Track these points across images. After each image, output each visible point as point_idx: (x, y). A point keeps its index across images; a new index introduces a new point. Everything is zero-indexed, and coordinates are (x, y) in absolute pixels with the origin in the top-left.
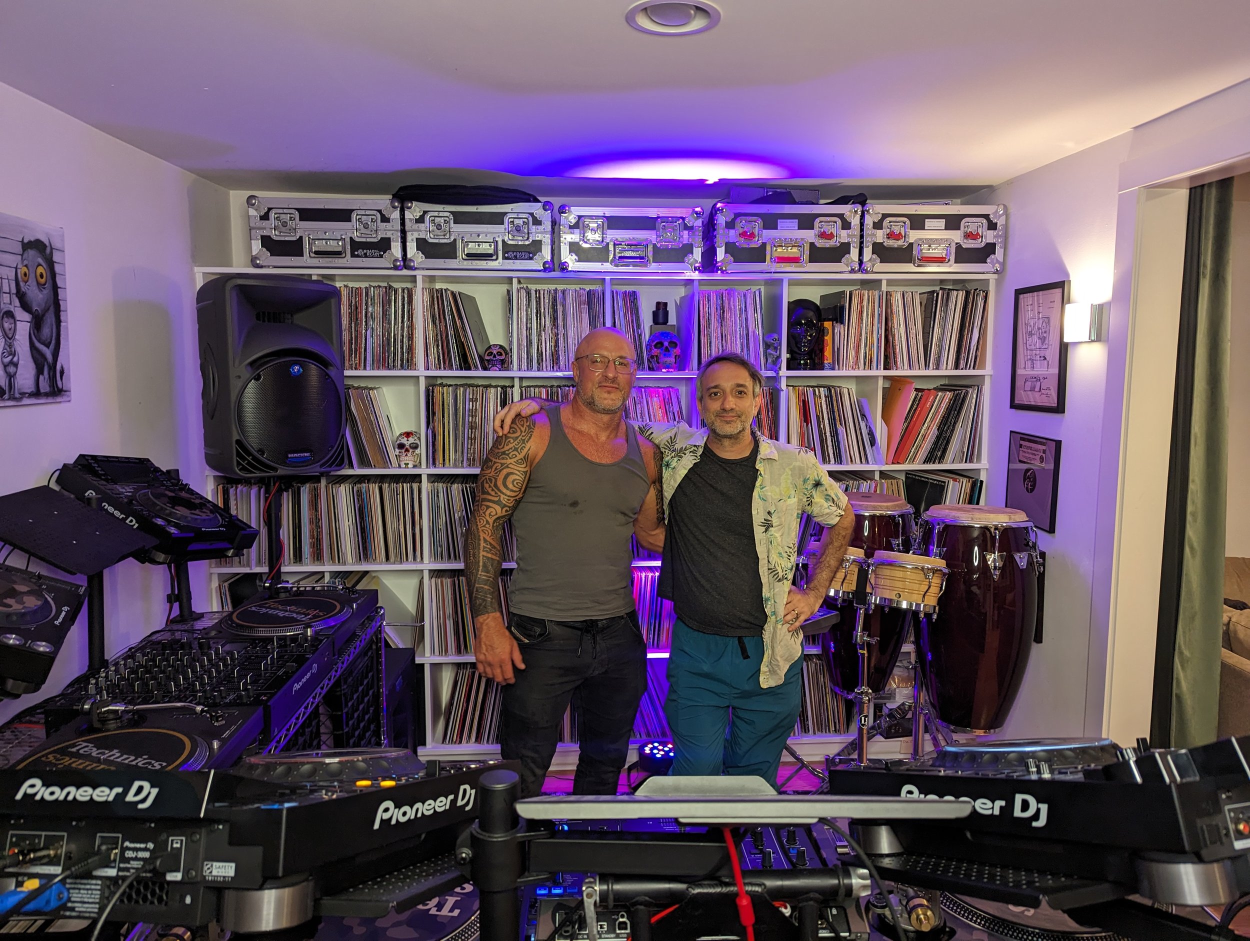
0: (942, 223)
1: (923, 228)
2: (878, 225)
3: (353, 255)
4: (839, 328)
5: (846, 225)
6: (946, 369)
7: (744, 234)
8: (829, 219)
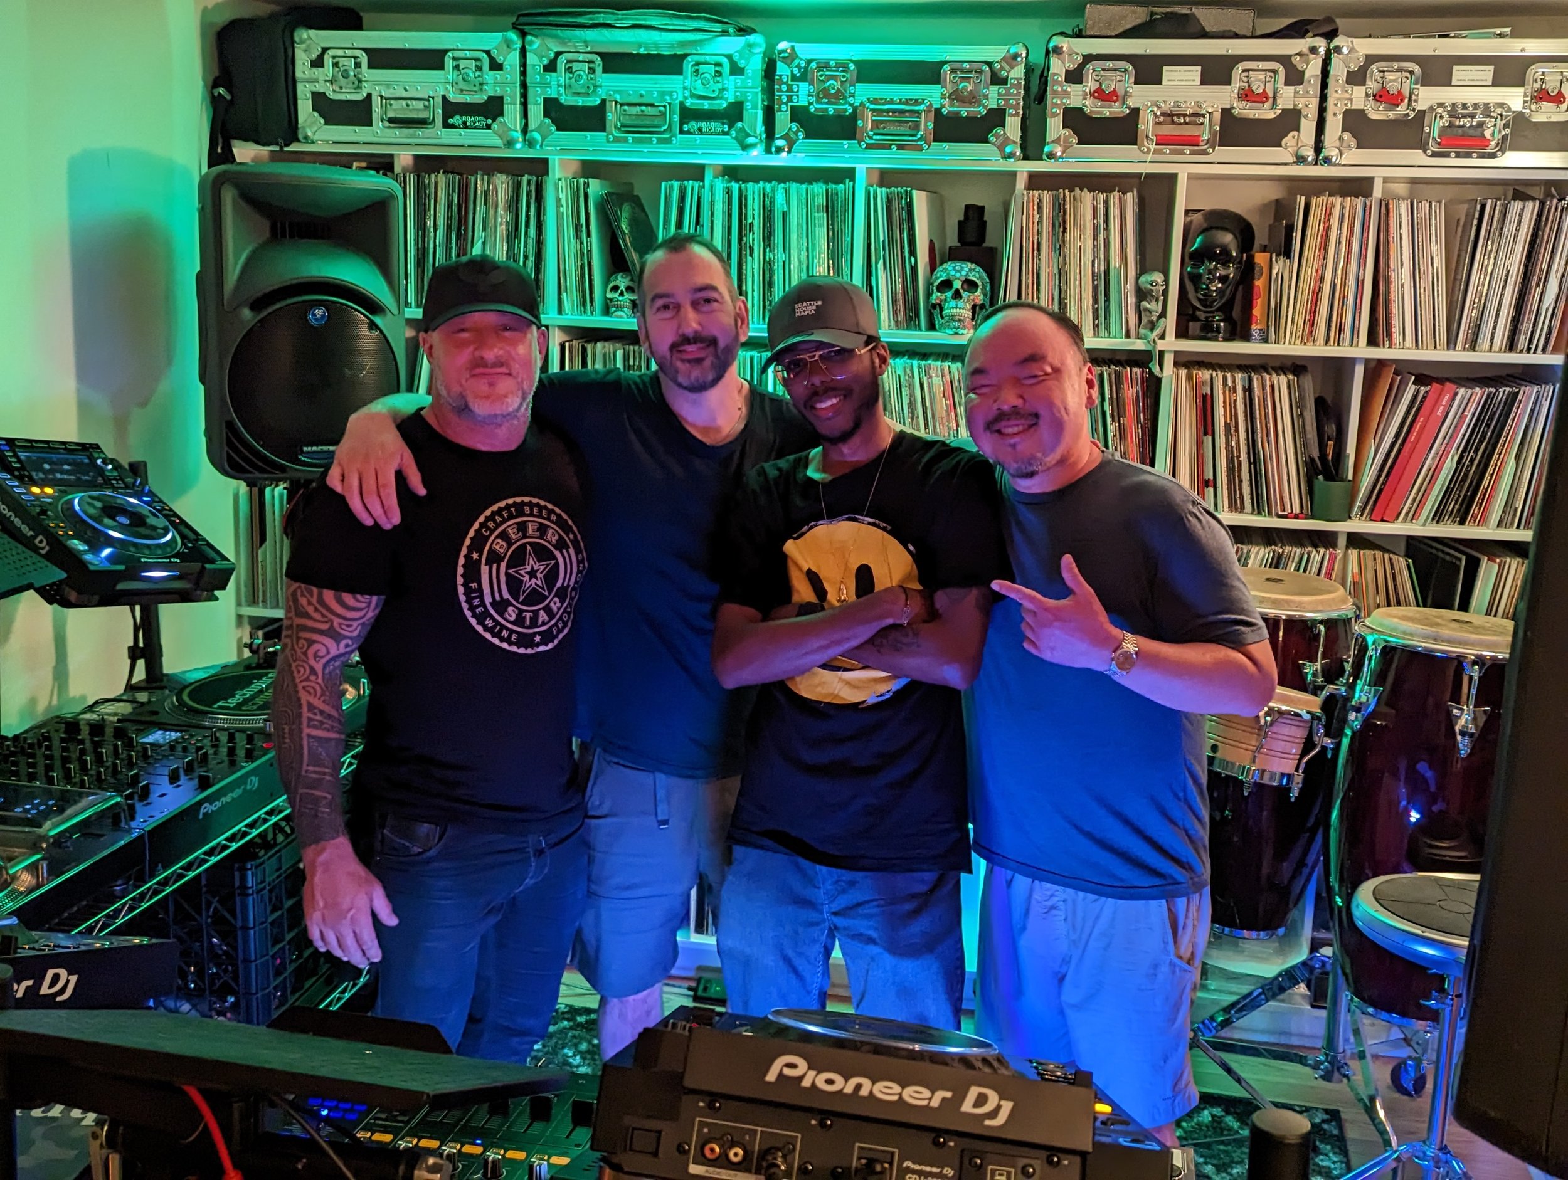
0: (1487, 73)
1: (1448, 83)
2: (1356, 78)
3: (446, 125)
4: (1279, 266)
5: (1295, 77)
6: (1490, 350)
7: (1099, 94)
8: (1262, 65)
